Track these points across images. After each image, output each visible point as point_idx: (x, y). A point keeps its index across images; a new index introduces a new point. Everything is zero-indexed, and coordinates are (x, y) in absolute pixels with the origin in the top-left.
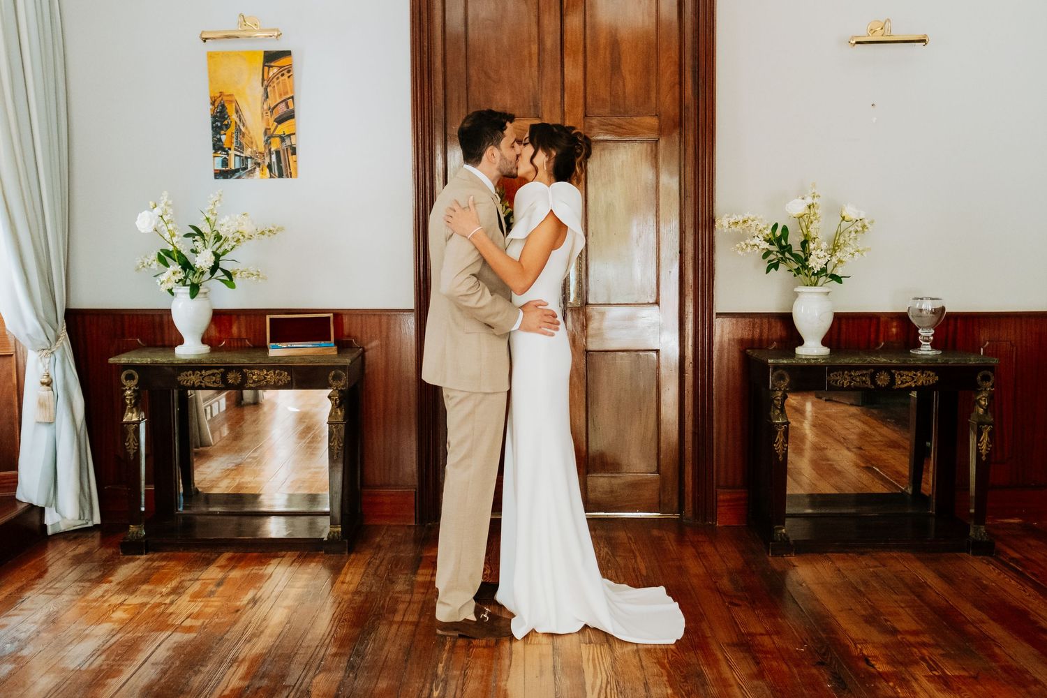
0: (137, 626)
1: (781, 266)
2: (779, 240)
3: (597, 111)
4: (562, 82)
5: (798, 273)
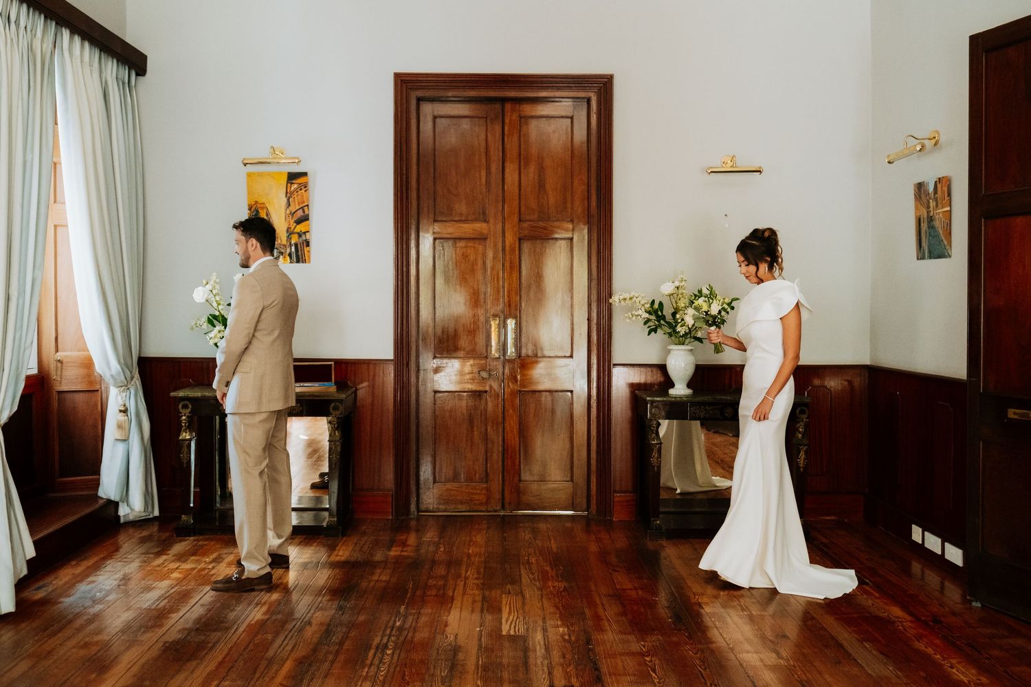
0: (189, 582)
1: (659, 330)
2: (656, 312)
3: (528, 218)
4: (504, 196)
5: (670, 335)
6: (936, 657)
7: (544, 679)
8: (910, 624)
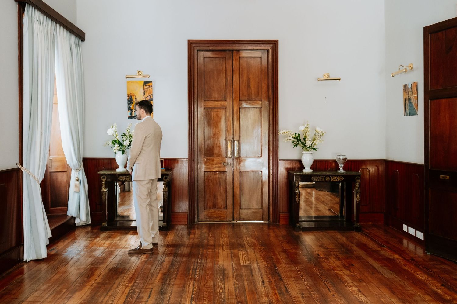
1: (298, 145)
2: (297, 138)
3: (243, 99)
4: (233, 90)
5: (303, 147)
6: (412, 271)
7: (260, 279)
8: (402, 261)
